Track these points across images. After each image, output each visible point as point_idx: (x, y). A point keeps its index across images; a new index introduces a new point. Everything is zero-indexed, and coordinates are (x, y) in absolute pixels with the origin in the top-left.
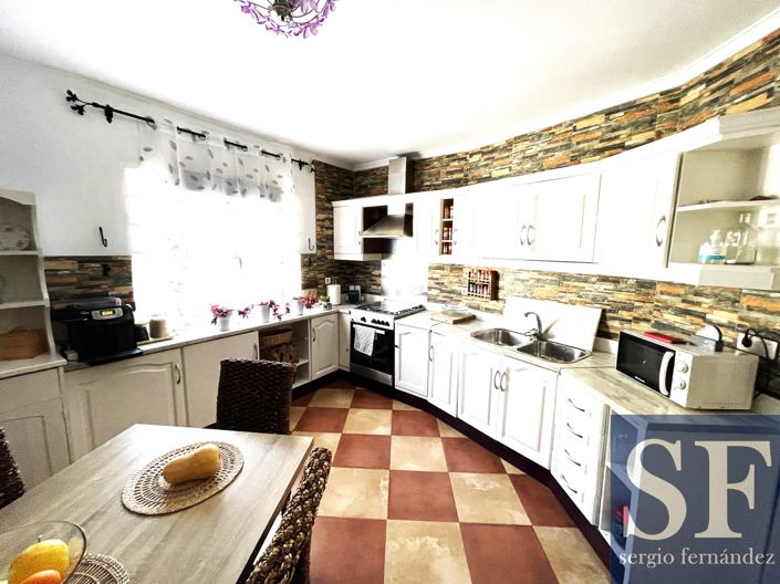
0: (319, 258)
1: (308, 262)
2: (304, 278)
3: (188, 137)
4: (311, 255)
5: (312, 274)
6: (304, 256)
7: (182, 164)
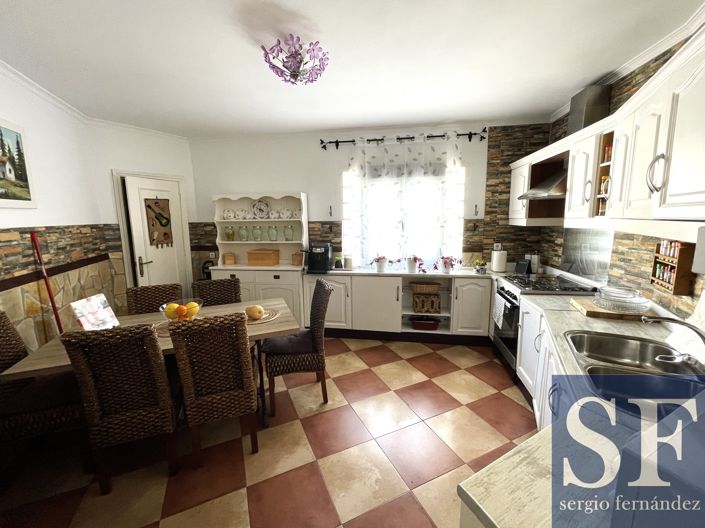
0: (487, 224)
1: (472, 227)
2: (466, 241)
3: (374, 144)
4: (478, 221)
5: (476, 238)
6: (467, 222)
7: (369, 163)
